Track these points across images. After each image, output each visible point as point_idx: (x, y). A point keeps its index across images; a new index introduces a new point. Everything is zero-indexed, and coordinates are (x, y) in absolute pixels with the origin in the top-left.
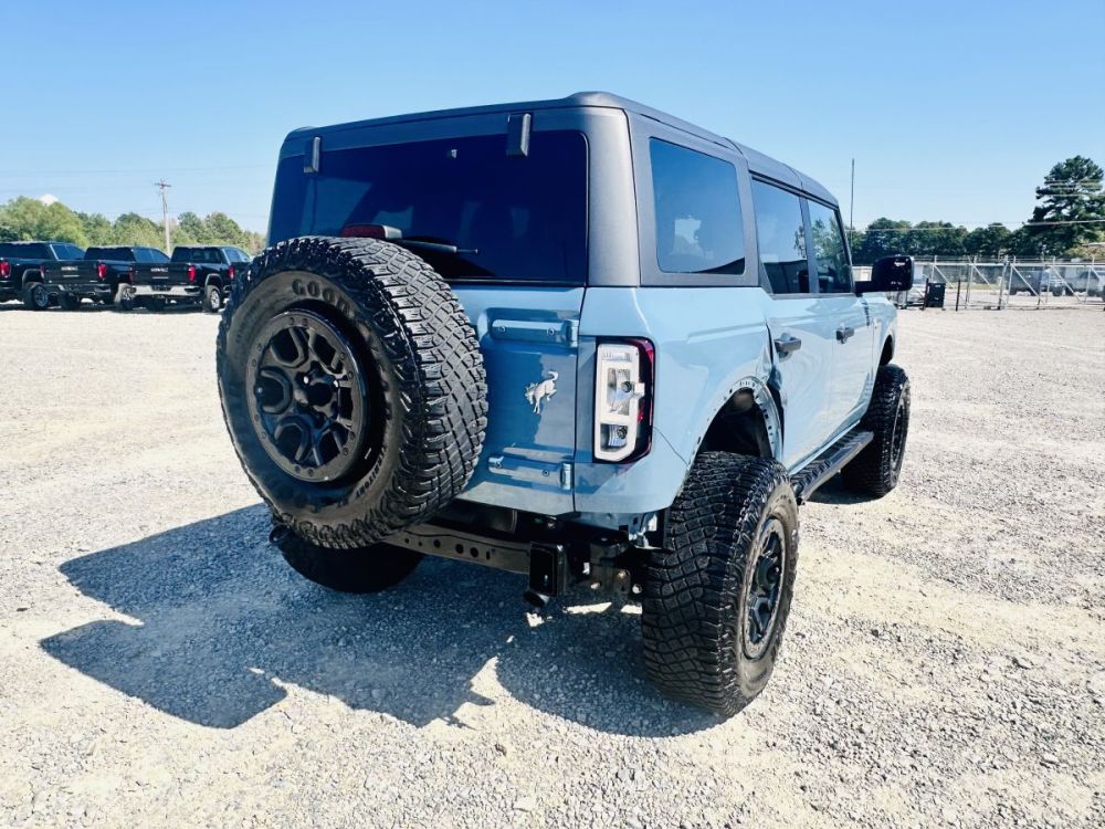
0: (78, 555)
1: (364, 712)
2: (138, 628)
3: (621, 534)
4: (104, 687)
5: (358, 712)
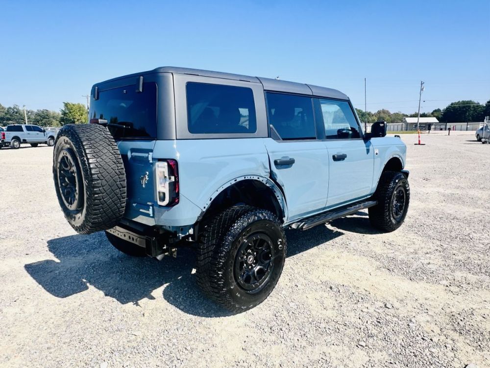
0: (56, 237)
1: (109, 297)
2: (58, 263)
3: (174, 234)
4: (34, 281)
5: (107, 297)
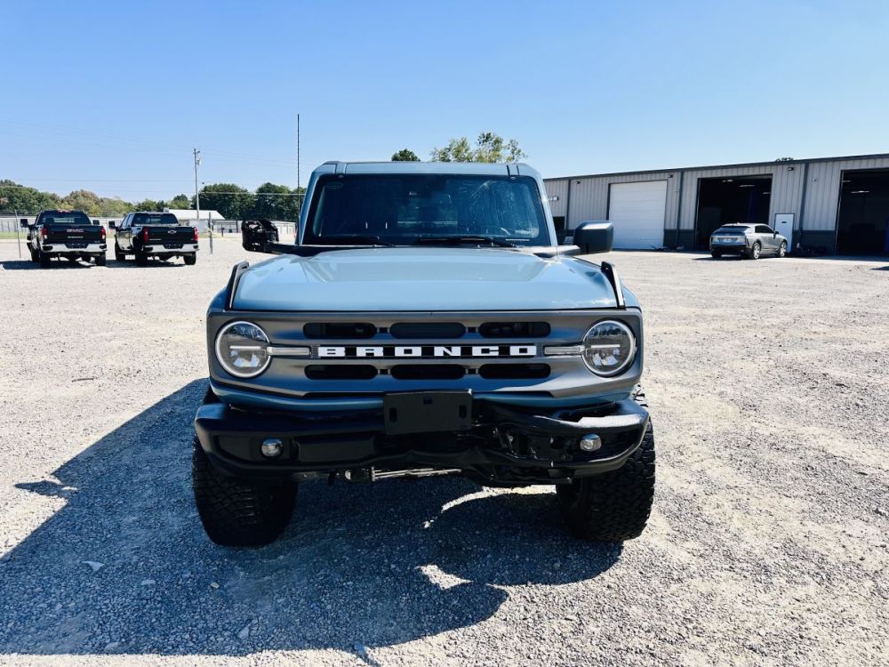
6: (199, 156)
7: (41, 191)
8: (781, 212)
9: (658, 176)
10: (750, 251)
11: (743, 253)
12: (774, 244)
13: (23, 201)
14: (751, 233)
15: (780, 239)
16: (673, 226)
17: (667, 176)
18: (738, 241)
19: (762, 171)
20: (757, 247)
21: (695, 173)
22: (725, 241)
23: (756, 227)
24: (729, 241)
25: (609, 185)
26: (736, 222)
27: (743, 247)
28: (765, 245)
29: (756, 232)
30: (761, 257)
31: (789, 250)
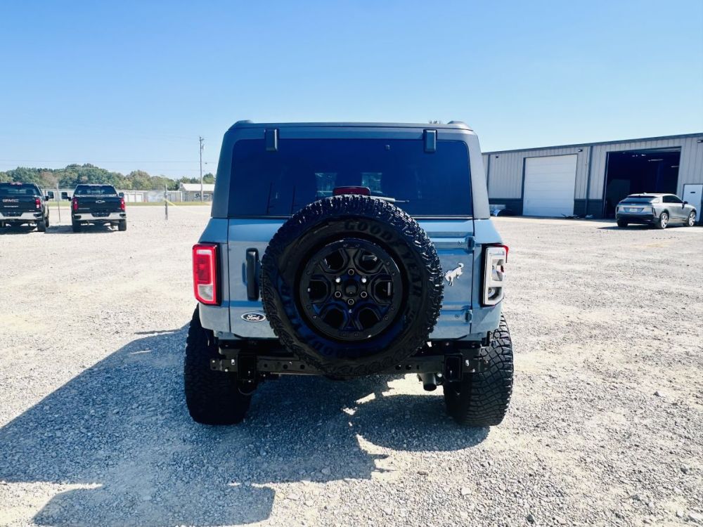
6: (203, 142)
7: (110, 171)
8: (690, 183)
9: (568, 151)
10: (657, 221)
11: (649, 222)
12: (682, 213)
13: (98, 179)
14: (658, 202)
15: (688, 209)
16: (583, 196)
17: (577, 150)
18: (644, 211)
19: (671, 144)
20: (664, 216)
21: (603, 147)
22: (631, 210)
23: (664, 197)
24: (636, 210)
25: (525, 159)
26: (642, 193)
27: (651, 217)
28: (672, 214)
29: (664, 201)
30: (668, 226)
31: (698, 220)
